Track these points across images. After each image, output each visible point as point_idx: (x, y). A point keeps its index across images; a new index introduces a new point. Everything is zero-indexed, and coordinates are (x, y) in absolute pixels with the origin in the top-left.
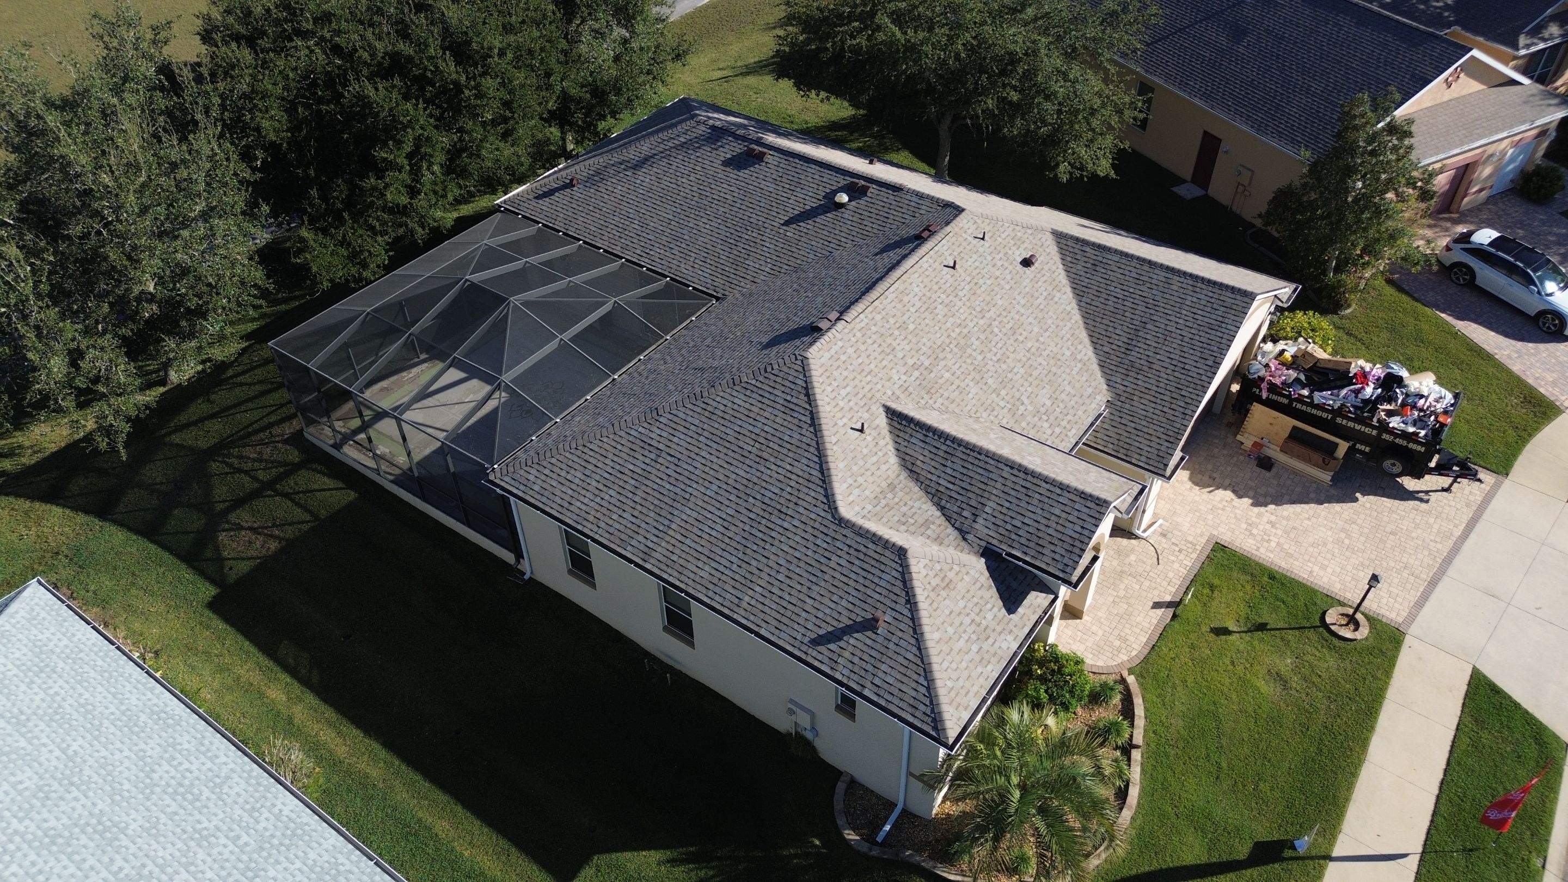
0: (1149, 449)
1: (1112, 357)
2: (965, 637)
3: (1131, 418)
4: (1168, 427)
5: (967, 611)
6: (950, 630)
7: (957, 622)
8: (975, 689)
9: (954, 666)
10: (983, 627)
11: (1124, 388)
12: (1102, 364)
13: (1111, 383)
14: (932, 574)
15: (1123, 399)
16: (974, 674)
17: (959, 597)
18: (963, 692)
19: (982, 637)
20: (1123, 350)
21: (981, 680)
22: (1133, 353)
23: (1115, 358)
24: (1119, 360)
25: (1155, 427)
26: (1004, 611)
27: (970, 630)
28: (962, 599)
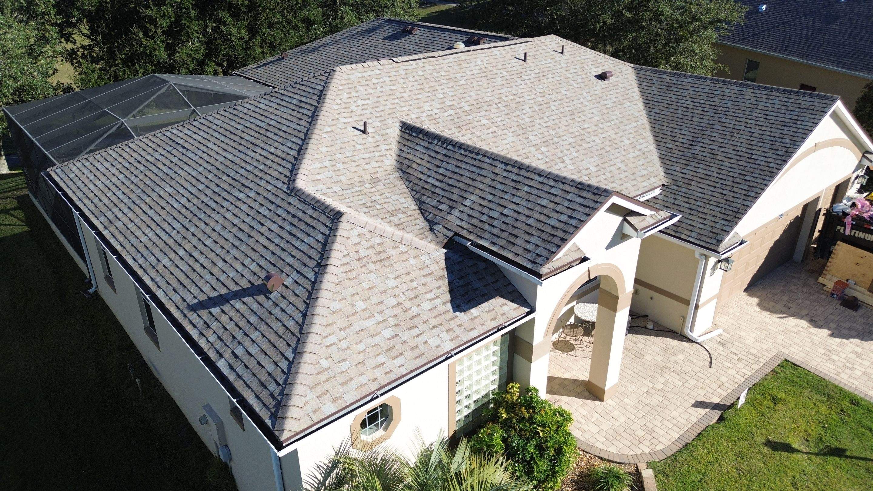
0: (702, 226)
1: (674, 151)
2: (379, 317)
3: (686, 200)
4: (726, 207)
5: (397, 292)
6: (360, 305)
7: (375, 299)
8: (364, 379)
9: (344, 344)
10: (410, 314)
11: (682, 175)
12: (663, 157)
13: (669, 172)
14: (365, 244)
15: (680, 184)
16: (370, 363)
17: (391, 276)
18: (341, 379)
19: (404, 325)
20: (687, 146)
21: (379, 372)
22: (696, 148)
23: (677, 152)
24: (681, 153)
25: (711, 207)
26: (449, 306)
27: (389, 312)
28: (396, 278)
